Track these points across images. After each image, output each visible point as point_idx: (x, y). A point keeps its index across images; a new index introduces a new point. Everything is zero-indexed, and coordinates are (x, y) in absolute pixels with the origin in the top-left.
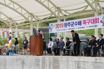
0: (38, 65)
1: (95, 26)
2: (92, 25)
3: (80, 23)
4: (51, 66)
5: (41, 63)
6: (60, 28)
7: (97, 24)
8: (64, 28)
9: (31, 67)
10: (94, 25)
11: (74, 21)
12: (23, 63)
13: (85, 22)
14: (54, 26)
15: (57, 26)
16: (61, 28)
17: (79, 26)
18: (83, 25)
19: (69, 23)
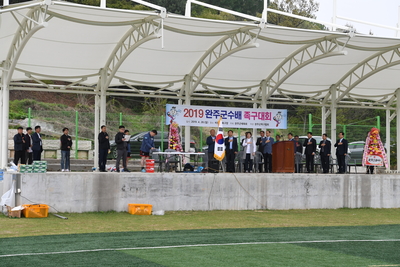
0: (337, 187)
1: (266, 125)
2: (260, 121)
3: (238, 115)
4: (359, 186)
5: (341, 184)
6: (194, 118)
7: (267, 122)
8: (204, 118)
9: (323, 189)
10: (263, 122)
11: (228, 109)
12: (308, 185)
13: (247, 115)
14: (180, 111)
15: (189, 112)
16: (198, 119)
17: (237, 120)
18: (244, 120)
19: (216, 112)
